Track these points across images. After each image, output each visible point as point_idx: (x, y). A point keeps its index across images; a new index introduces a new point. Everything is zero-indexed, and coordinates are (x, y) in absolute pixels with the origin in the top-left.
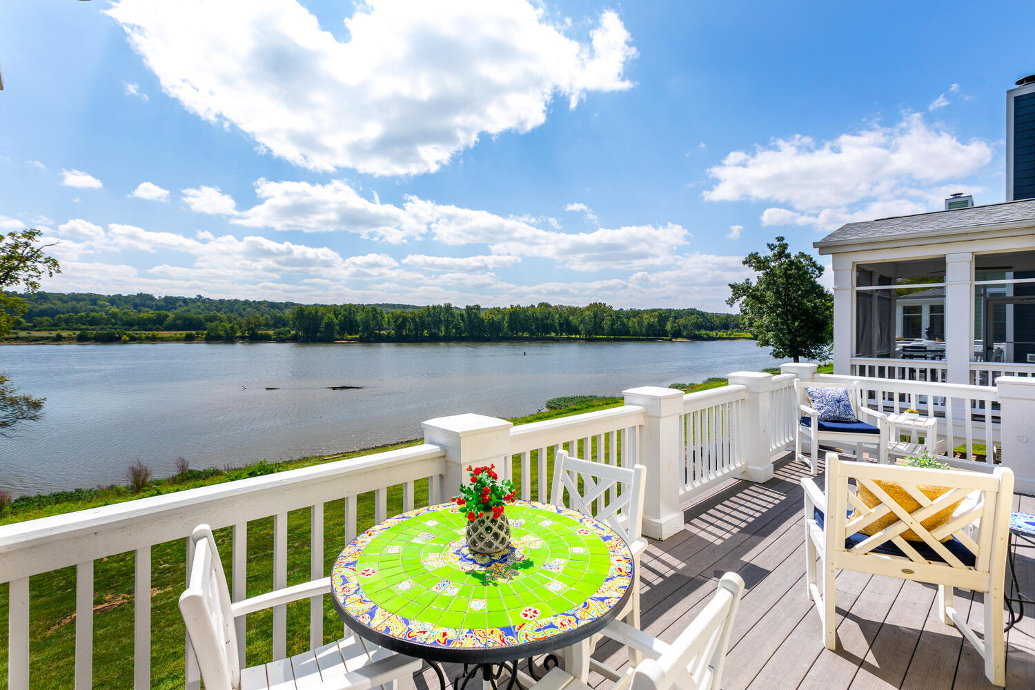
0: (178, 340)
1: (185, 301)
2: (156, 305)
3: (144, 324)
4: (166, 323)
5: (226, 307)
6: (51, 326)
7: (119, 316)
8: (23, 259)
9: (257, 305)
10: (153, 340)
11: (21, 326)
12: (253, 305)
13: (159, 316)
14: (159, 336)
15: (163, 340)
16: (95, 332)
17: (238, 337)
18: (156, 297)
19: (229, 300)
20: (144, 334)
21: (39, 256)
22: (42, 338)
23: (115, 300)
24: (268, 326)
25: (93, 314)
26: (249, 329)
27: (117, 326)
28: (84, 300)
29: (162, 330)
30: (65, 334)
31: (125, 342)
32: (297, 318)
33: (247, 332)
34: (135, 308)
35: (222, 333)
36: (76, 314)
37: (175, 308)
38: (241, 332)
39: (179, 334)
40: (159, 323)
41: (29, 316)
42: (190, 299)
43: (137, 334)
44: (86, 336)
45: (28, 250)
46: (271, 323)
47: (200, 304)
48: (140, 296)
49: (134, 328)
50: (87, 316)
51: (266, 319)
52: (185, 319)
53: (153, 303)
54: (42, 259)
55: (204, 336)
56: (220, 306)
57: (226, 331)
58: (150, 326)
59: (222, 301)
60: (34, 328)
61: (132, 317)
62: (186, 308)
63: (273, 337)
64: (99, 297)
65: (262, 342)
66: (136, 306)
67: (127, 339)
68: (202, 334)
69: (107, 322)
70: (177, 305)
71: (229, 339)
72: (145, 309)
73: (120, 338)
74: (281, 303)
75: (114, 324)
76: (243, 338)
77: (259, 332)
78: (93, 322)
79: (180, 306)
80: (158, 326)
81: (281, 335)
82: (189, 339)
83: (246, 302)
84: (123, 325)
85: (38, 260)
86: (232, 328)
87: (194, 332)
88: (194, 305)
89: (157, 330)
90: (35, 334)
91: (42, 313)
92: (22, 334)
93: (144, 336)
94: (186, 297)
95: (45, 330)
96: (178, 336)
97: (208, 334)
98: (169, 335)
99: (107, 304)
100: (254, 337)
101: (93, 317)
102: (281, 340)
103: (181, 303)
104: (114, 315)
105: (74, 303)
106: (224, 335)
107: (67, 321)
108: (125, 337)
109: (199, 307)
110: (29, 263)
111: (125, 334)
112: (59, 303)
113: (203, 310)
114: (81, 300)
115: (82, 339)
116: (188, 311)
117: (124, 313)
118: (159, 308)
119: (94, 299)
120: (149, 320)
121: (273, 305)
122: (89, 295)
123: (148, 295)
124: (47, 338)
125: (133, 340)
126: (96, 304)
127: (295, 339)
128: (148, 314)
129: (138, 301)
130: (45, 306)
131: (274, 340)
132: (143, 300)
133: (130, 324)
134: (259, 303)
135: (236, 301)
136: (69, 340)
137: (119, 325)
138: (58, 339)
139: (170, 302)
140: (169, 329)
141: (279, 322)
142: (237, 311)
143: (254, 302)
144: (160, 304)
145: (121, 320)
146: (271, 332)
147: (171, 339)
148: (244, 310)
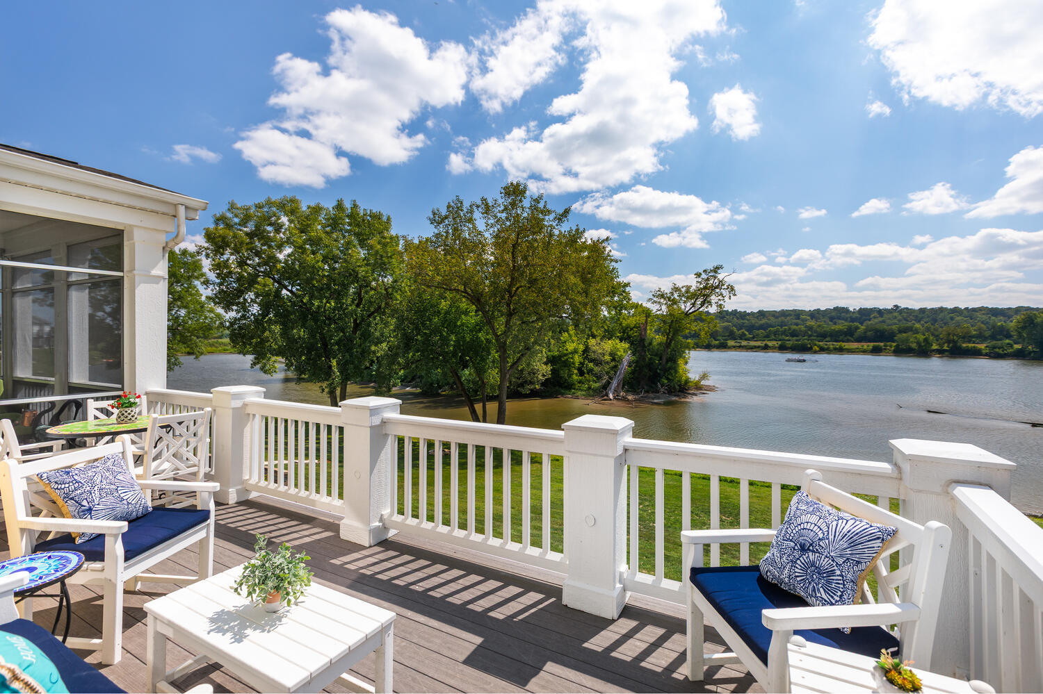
0: (864, 352)
1: (880, 312)
2: (851, 317)
3: (835, 336)
4: (857, 335)
5: (928, 317)
6: (765, 337)
7: (814, 329)
8: (713, 288)
9: (971, 313)
10: (840, 351)
11: (746, 337)
12: (965, 312)
13: (850, 328)
14: (846, 347)
15: (850, 351)
16: (791, 342)
17: (934, 350)
18: (851, 309)
19: (933, 309)
20: (831, 345)
21: (723, 285)
22: (755, 347)
23: (815, 314)
24: (981, 337)
25: (795, 327)
26: (949, 342)
27: (812, 338)
28: (790, 315)
29: (853, 342)
30: (770, 344)
31: (815, 352)
32: (1024, 328)
33: (946, 345)
34: (831, 321)
35: (914, 346)
36: (781, 328)
37: (870, 320)
38: (939, 344)
39: (865, 345)
40: (849, 335)
41: (751, 328)
42: (886, 310)
43: (826, 345)
44: (785, 346)
45: (716, 280)
46: (987, 334)
47: (896, 314)
48: (836, 309)
49: (827, 339)
50: (790, 329)
51: (980, 329)
52: (877, 331)
53: (848, 315)
54: (725, 287)
55: (893, 348)
56: (920, 316)
57: (918, 343)
58: (841, 338)
59: (922, 310)
60: (753, 339)
61: (825, 329)
62: (881, 319)
63: (984, 351)
64: (802, 312)
65: (968, 358)
66: (832, 319)
67: (818, 349)
68: (891, 346)
69: (805, 333)
70: (872, 316)
71: (923, 352)
72: (840, 321)
73: (811, 348)
74: (1009, 308)
75: (810, 336)
76: (941, 352)
77: (964, 345)
78: (794, 334)
79: (875, 317)
80: (850, 338)
81: (997, 350)
82: (876, 351)
83: (956, 310)
84: (817, 336)
85: (723, 287)
86: (926, 340)
87: (882, 344)
88: (890, 316)
89: (848, 341)
90: (753, 343)
91: (762, 327)
92: (744, 343)
93: (832, 346)
94: (881, 308)
95: (760, 340)
96: (865, 347)
97: (897, 346)
98: (856, 346)
99: (808, 318)
100: (956, 350)
101: (794, 330)
102: (995, 355)
103: (876, 314)
104: (810, 328)
105: (783, 318)
106: (916, 348)
107: (775, 333)
108: (816, 348)
109: (896, 317)
110: (717, 290)
111: (816, 345)
112: (772, 318)
113: (900, 321)
114: (787, 316)
115: (782, 348)
116: (884, 321)
117: (819, 326)
118: (853, 320)
119: (797, 314)
120: (840, 332)
121: (995, 312)
122: (794, 311)
123: (844, 308)
124: (759, 347)
125: (822, 350)
126: (799, 319)
127: (1019, 355)
128: (841, 326)
129: (833, 314)
130: (763, 321)
131: (986, 355)
132: (840, 313)
133: (823, 336)
134: (974, 310)
135: (941, 309)
136: (773, 349)
137: (814, 336)
138: (766, 348)
139: (865, 313)
140: (859, 340)
141: (1000, 333)
142: (942, 320)
143: (966, 309)
144: (854, 316)
145: (816, 332)
146: (982, 346)
147: (858, 350)
148: (952, 319)
